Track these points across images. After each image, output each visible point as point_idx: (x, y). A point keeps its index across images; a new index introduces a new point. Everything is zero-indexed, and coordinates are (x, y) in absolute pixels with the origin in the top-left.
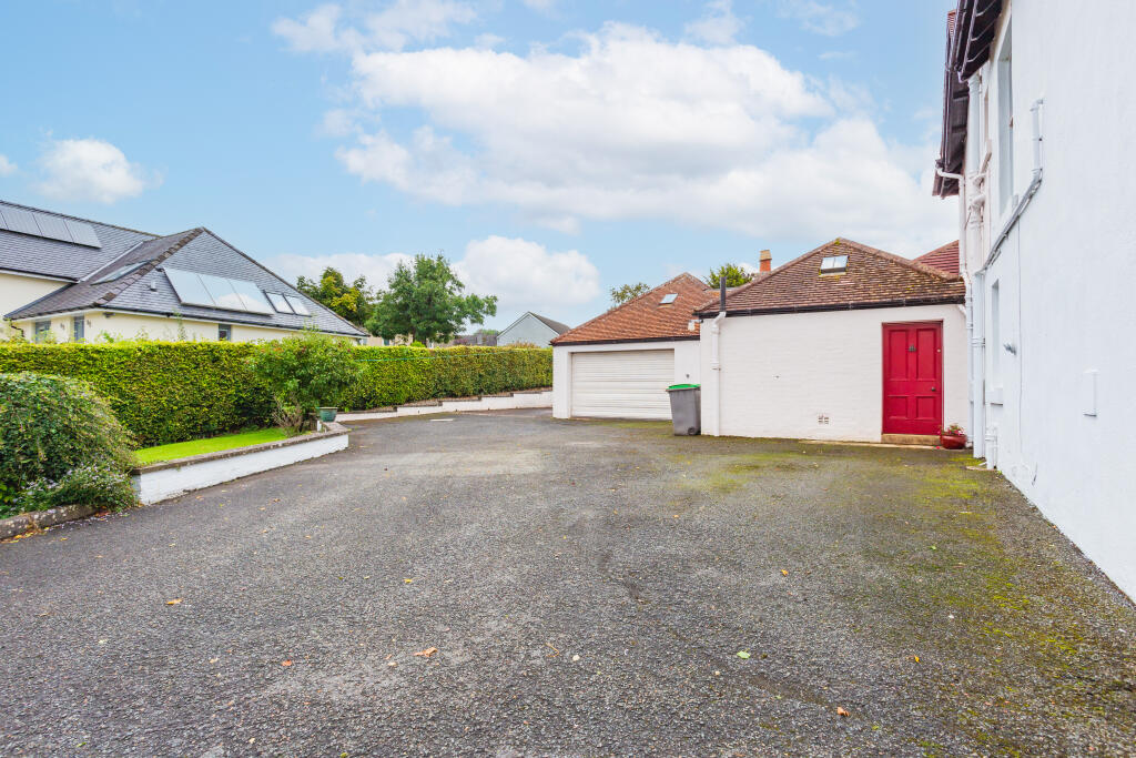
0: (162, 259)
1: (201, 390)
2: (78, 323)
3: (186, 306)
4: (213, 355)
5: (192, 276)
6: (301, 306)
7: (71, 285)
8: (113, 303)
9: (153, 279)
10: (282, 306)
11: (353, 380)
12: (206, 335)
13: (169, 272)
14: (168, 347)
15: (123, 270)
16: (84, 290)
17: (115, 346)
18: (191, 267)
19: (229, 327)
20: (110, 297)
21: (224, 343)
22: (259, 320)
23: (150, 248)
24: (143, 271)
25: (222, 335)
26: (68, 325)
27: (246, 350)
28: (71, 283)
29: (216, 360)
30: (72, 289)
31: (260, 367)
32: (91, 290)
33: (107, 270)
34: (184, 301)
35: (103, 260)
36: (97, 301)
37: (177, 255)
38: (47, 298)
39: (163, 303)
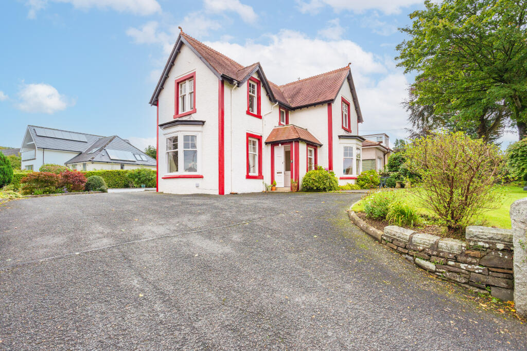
0: (105, 146)
1: (116, 181)
2: (84, 165)
3: (112, 160)
4: (119, 173)
5: (113, 151)
6: (144, 158)
8: (94, 160)
9: (103, 152)
10: (139, 158)
11: (152, 179)
12: (117, 168)
13: (107, 150)
14: (108, 172)
15: (94, 150)
16: (85, 155)
17: (97, 171)
18: (113, 148)
19: (124, 166)
20: (93, 158)
21: (122, 170)
22: (132, 163)
23: (101, 142)
24: (100, 150)
25: (122, 168)
26: (82, 166)
27: (126, 172)
28: (81, 153)
29: (119, 174)
30: (81, 155)
31: (129, 176)
32: (87, 156)
33: (90, 149)
34: (111, 158)
35: (88, 146)
36: (89, 159)
37: (109, 145)
38: (75, 158)
39: (105, 159)
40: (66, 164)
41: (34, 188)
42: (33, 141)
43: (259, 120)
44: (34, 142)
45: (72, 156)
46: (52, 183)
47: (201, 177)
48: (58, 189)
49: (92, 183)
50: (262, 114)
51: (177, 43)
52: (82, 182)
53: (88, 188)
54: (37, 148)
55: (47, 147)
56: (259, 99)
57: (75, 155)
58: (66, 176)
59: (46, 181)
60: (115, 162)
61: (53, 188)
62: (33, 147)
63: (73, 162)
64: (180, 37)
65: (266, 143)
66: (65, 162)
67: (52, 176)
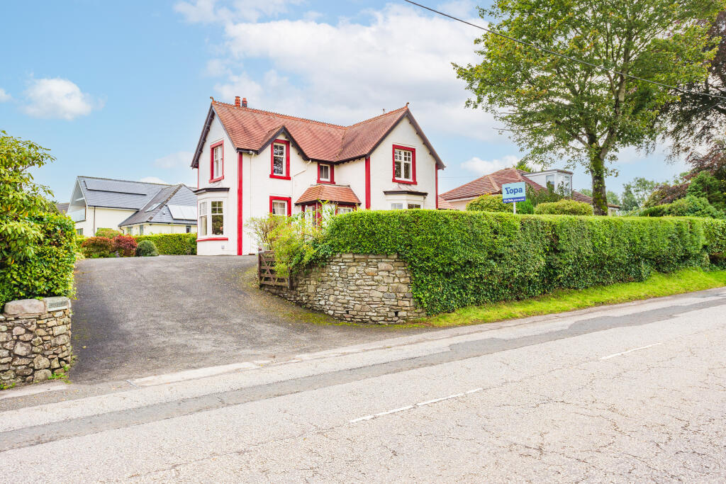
0: (167, 200)
2: (141, 227)
3: (174, 219)
5: (177, 207)
7: (137, 212)
8: (152, 220)
9: (164, 210)
12: (181, 231)
13: (169, 206)
15: (155, 206)
17: (154, 236)
18: (177, 203)
19: (190, 227)
20: (151, 218)
21: (186, 234)
23: (164, 193)
24: (161, 207)
25: (188, 230)
26: (139, 228)
28: (138, 211)
30: (138, 213)
32: (144, 214)
33: (149, 206)
34: (174, 217)
35: (147, 200)
36: (147, 219)
37: (173, 198)
38: (130, 218)
39: (167, 219)
40: (120, 226)
41: (91, 252)
42: (82, 197)
43: (288, 181)
44: (84, 198)
45: (126, 215)
46: (107, 248)
47: (227, 239)
48: (112, 254)
49: (143, 248)
50: (291, 175)
51: (209, 113)
52: (133, 247)
53: (138, 254)
54: (87, 207)
55: (99, 205)
56: (288, 159)
57: (132, 213)
58: (118, 241)
59: (101, 246)
60: (178, 222)
61: (107, 252)
62: (83, 204)
63: (128, 223)
64: (212, 107)
65: (296, 204)
66: (119, 223)
67: (106, 241)
